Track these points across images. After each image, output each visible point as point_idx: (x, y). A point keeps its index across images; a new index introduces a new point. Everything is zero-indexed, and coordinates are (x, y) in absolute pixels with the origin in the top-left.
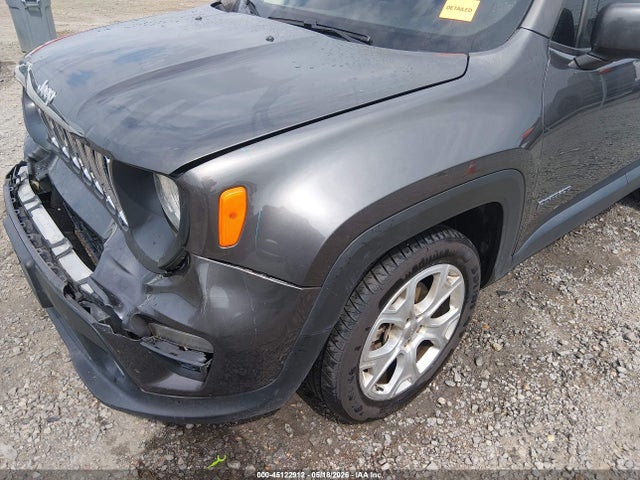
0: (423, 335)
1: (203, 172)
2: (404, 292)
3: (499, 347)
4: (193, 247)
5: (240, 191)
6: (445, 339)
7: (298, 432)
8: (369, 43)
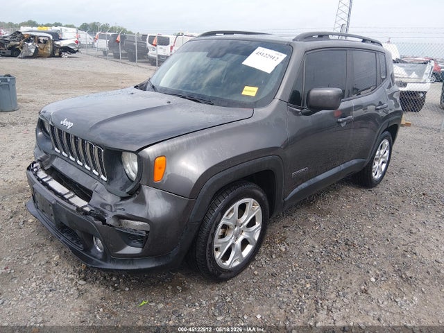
0: (244, 236)
1: (149, 151)
2: (233, 209)
3: (284, 250)
4: (143, 181)
5: (163, 158)
6: (254, 239)
7: (184, 289)
8: (213, 104)
